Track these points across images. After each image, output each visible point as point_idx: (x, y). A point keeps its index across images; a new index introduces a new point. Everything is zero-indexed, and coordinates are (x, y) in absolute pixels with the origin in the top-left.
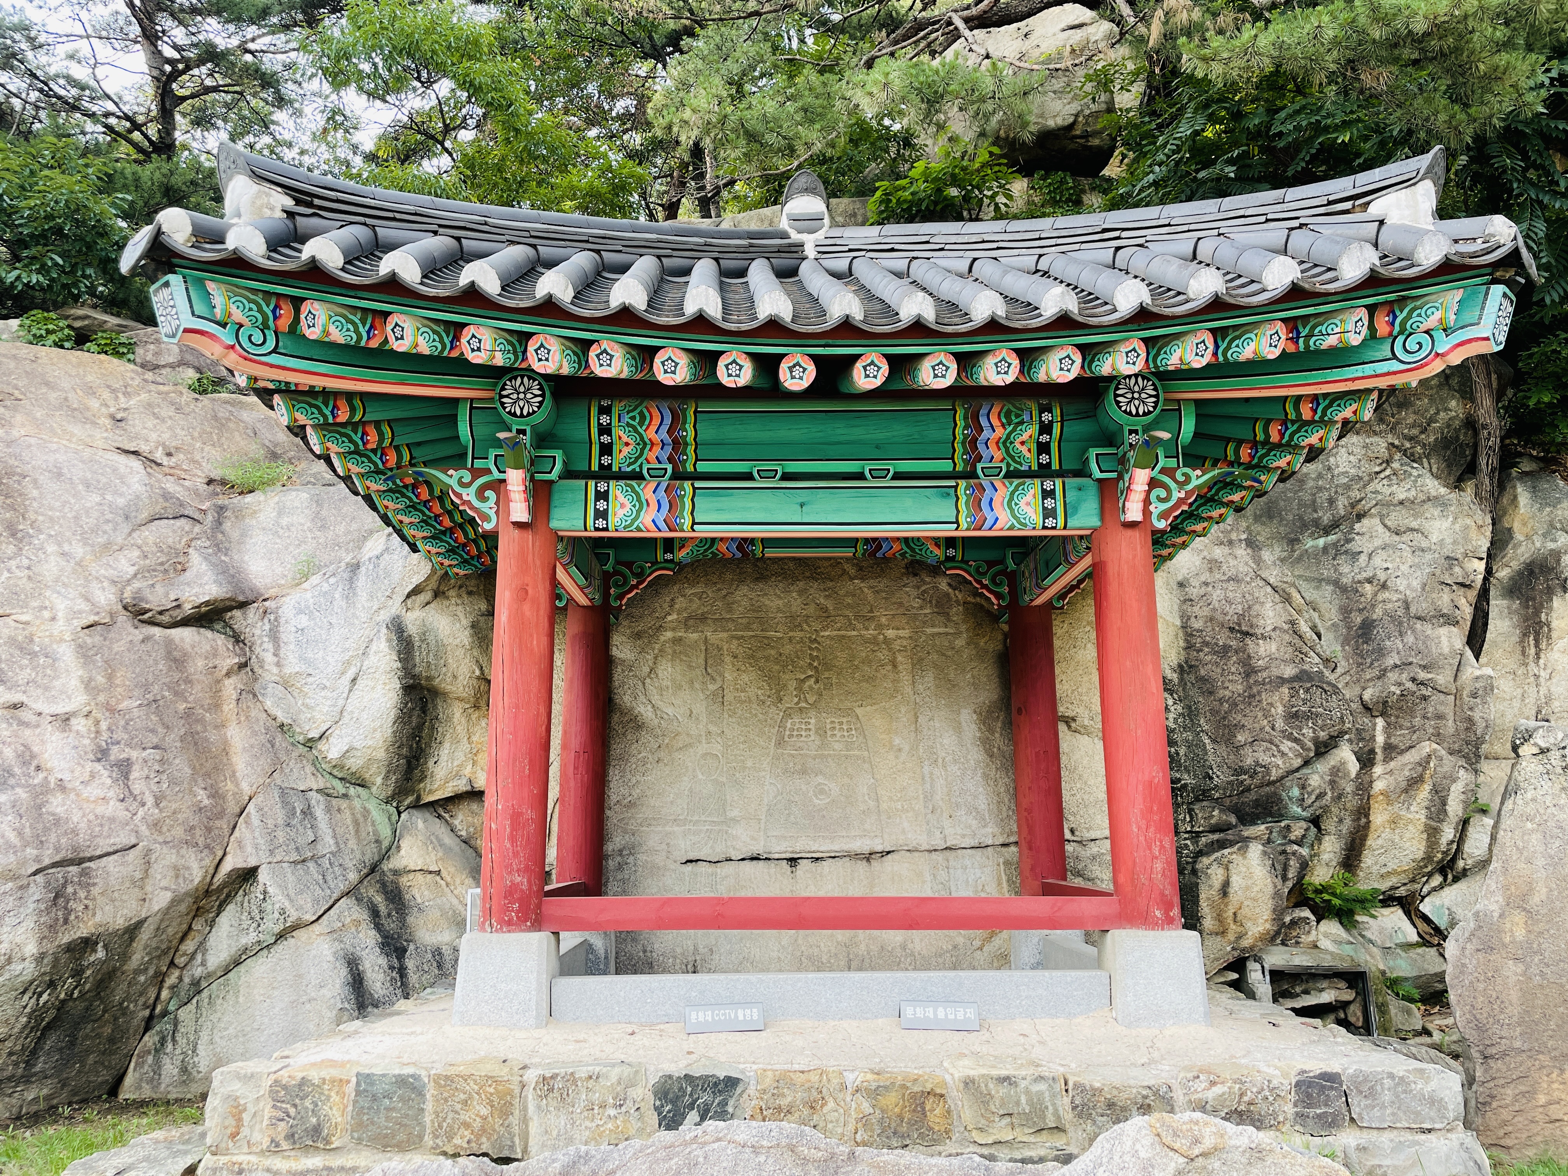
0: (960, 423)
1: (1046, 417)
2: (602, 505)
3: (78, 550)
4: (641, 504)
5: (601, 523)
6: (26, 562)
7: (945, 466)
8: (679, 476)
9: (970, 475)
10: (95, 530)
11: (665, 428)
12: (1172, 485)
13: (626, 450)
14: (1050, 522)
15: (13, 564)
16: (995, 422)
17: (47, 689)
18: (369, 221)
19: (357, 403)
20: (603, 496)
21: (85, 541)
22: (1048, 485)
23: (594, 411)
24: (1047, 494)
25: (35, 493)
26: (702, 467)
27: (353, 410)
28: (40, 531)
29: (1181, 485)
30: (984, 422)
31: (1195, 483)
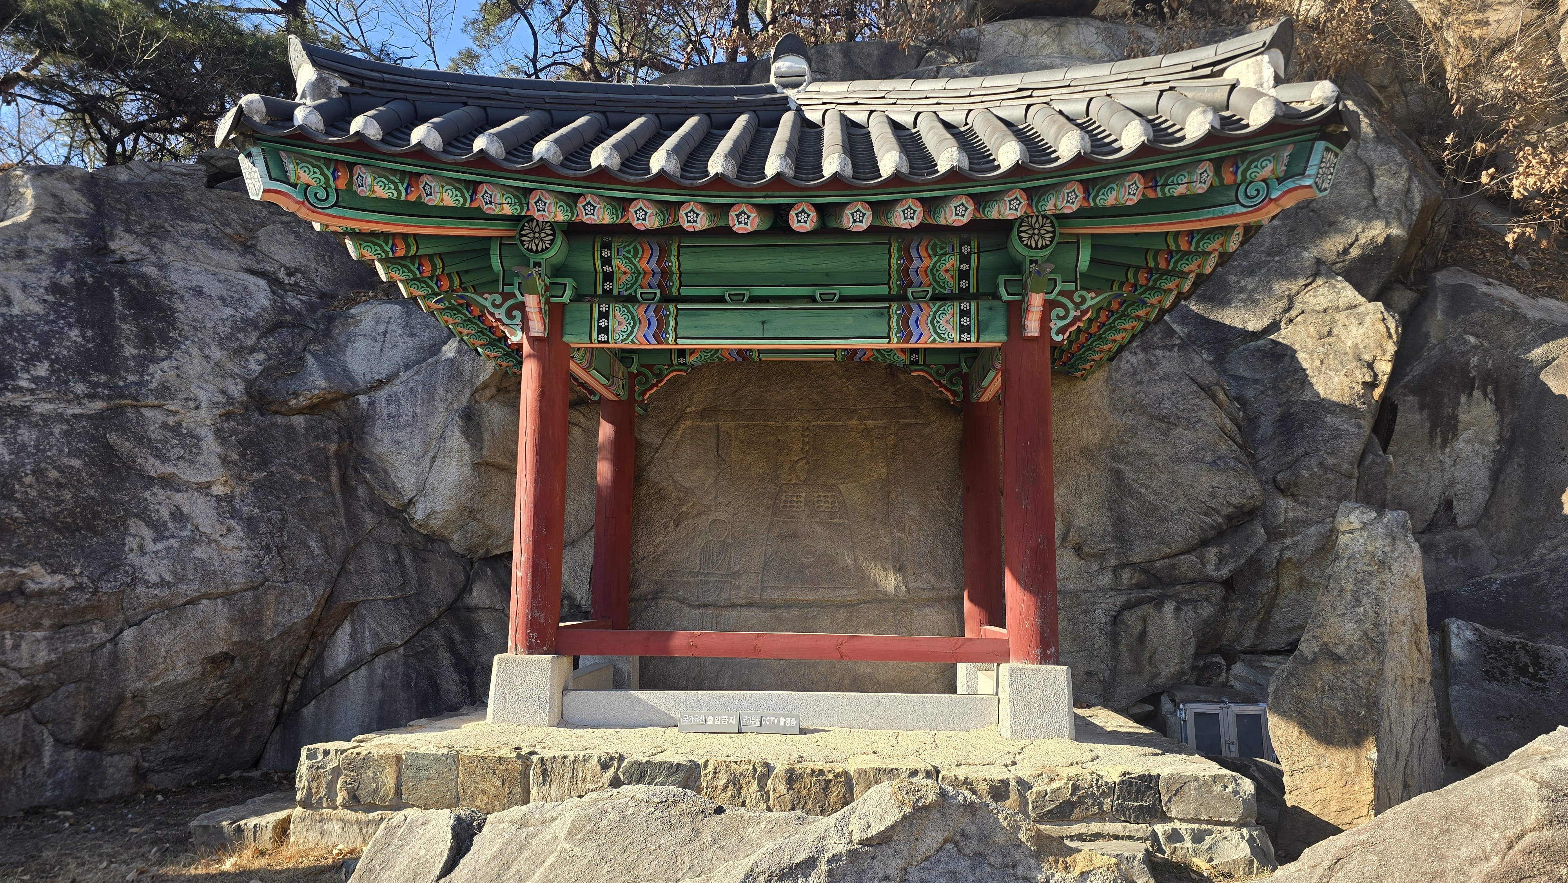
0: (895, 255)
1: (966, 249)
2: (604, 323)
3: (217, 354)
4: (635, 321)
5: (603, 337)
6: (175, 363)
7: (883, 290)
8: (667, 299)
9: (902, 298)
10: (230, 337)
11: (654, 260)
12: (1070, 305)
13: (624, 278)
14: (965, 337)
15: (165, 364)
16: (923, 254)
17: (192, 462)
18: (409, 96)
19: (411, 241)
20: (604, 315)
21: (221, 345)
22: (965, 306)
23: (598, 246)
24: (964, 313)
25: (181, 307)
26: (685, 292)
27: (408, 246)
28: (187, 339)
29: (1077, 305)
30: (914, 254)
31: (1089, 303)
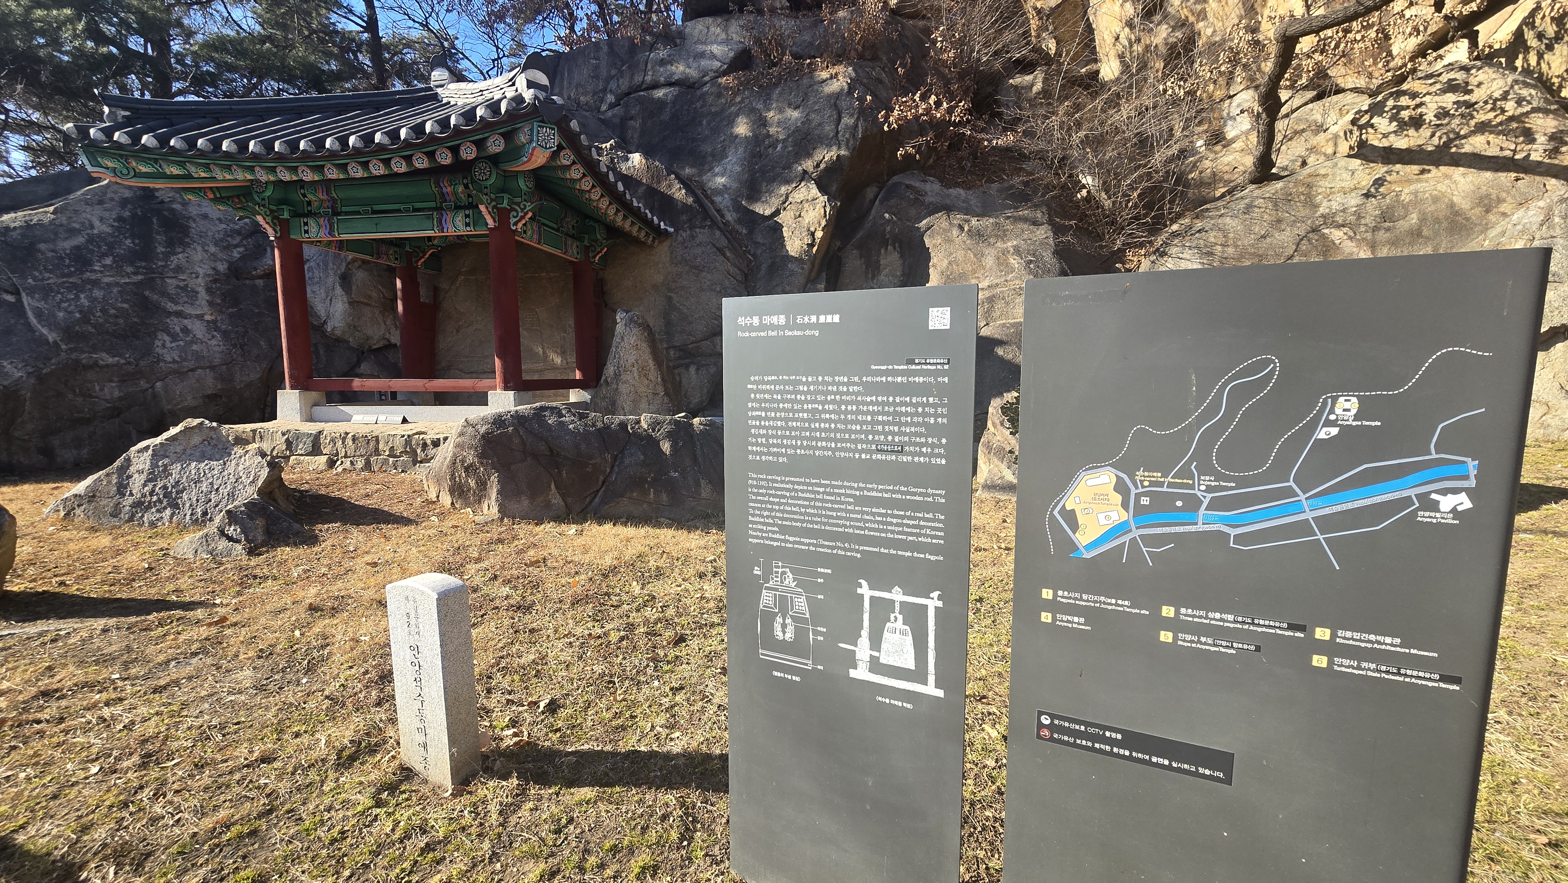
0: (433, 186)
1: (465, 181)
2: (306, 228)
4: (320, 226)
7: (433, 204)
8: (336, 213)
9: (439, 209)
11: (325, 194)
12: (519, 210)
13: (316, 203)
14: (468, 228)
16: (446, 185)
20: (306, 224)
22: (467, 212)
23: (298, 188)
24: (467, 216)
26: (344, 209)
29: (522, 210)
30: (442, 185)
31: (528, 208)
